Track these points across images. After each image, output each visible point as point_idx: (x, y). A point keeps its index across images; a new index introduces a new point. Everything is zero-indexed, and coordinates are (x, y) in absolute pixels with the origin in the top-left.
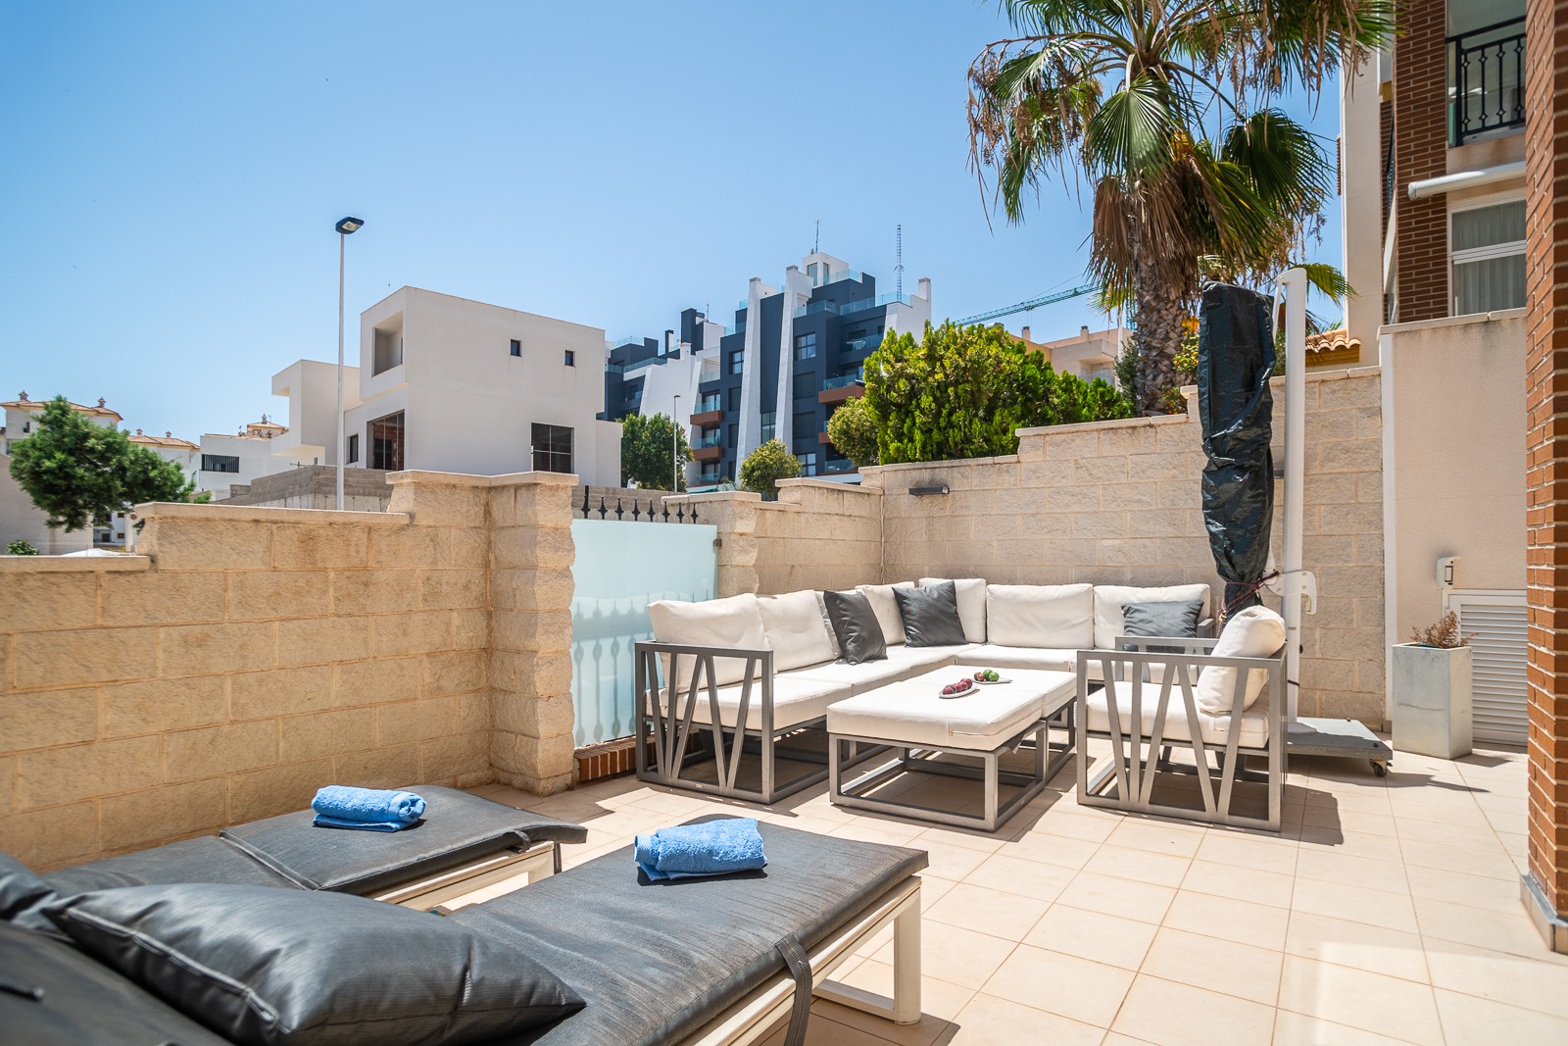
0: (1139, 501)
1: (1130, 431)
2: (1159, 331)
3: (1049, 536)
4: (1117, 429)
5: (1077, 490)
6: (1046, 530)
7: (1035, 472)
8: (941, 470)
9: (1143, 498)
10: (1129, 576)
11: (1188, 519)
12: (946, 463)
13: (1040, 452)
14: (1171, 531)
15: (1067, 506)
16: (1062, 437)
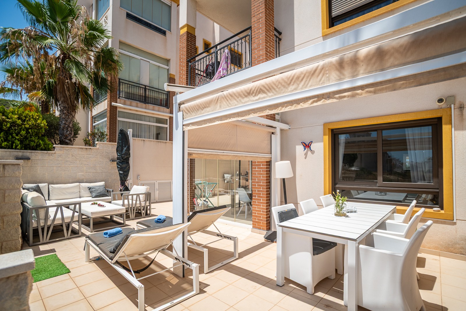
0: (87, 164)
1: (86, 149)
2: (68, 121)
3: (64, 172)
4: (83, 148)
5: (72, 161)
6: (63, 171)
7: (60, 156)
8: (28, 153)
9: (88, 164)
10: (85, 181)
11: (98, 169)
12: (29, 151)
13: (62, 151)
14: (95, 171)
15: (69, 165)
16: (68, 148)
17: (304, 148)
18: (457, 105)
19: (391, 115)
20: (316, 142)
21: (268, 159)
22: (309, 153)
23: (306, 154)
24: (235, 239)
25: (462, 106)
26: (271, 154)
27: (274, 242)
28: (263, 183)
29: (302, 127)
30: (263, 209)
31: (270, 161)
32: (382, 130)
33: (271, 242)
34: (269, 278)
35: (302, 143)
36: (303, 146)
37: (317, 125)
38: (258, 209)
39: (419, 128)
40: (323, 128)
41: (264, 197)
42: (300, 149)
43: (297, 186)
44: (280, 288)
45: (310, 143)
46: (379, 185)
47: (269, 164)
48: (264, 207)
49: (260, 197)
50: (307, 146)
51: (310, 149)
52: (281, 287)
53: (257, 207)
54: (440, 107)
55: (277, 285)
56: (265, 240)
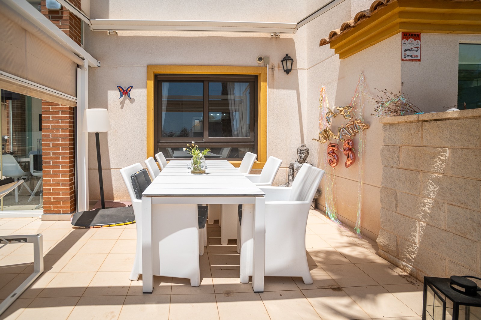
17: (121, 94)
18: (271, 66)
19: (220, 66)
20: (137, 88)
21: (72, 103)
22: (127, 101)
23: (122, 103)
24: (37, 238)
25: (273, 67)
26: (76, 97)
27: (91, 227)
28: (64, 141)
29: (118, 66)
30: (64, 181)
31: (74, 108)
32: (209, 81)
33: (86, 228)
34: (123, 287)
35: (118, 87)
36: (120, 91)
37: (139, 66)
38: (55, 181)
39: (239, 83)
40: (146, 71)
41: (66, 163)
42: (114, 96)
43: (109, 146)
44: (151, 296)
45: (129, 88)
46: (205, 141)
47: (73, 111)
48: (64, 177)
49: (57, 164)
50: (125, 92)
51: (129, 96)
52: (151, 293)
53: (51, 179)
54: (259, 66)
55: (143, 293)
56: (73, 228)
